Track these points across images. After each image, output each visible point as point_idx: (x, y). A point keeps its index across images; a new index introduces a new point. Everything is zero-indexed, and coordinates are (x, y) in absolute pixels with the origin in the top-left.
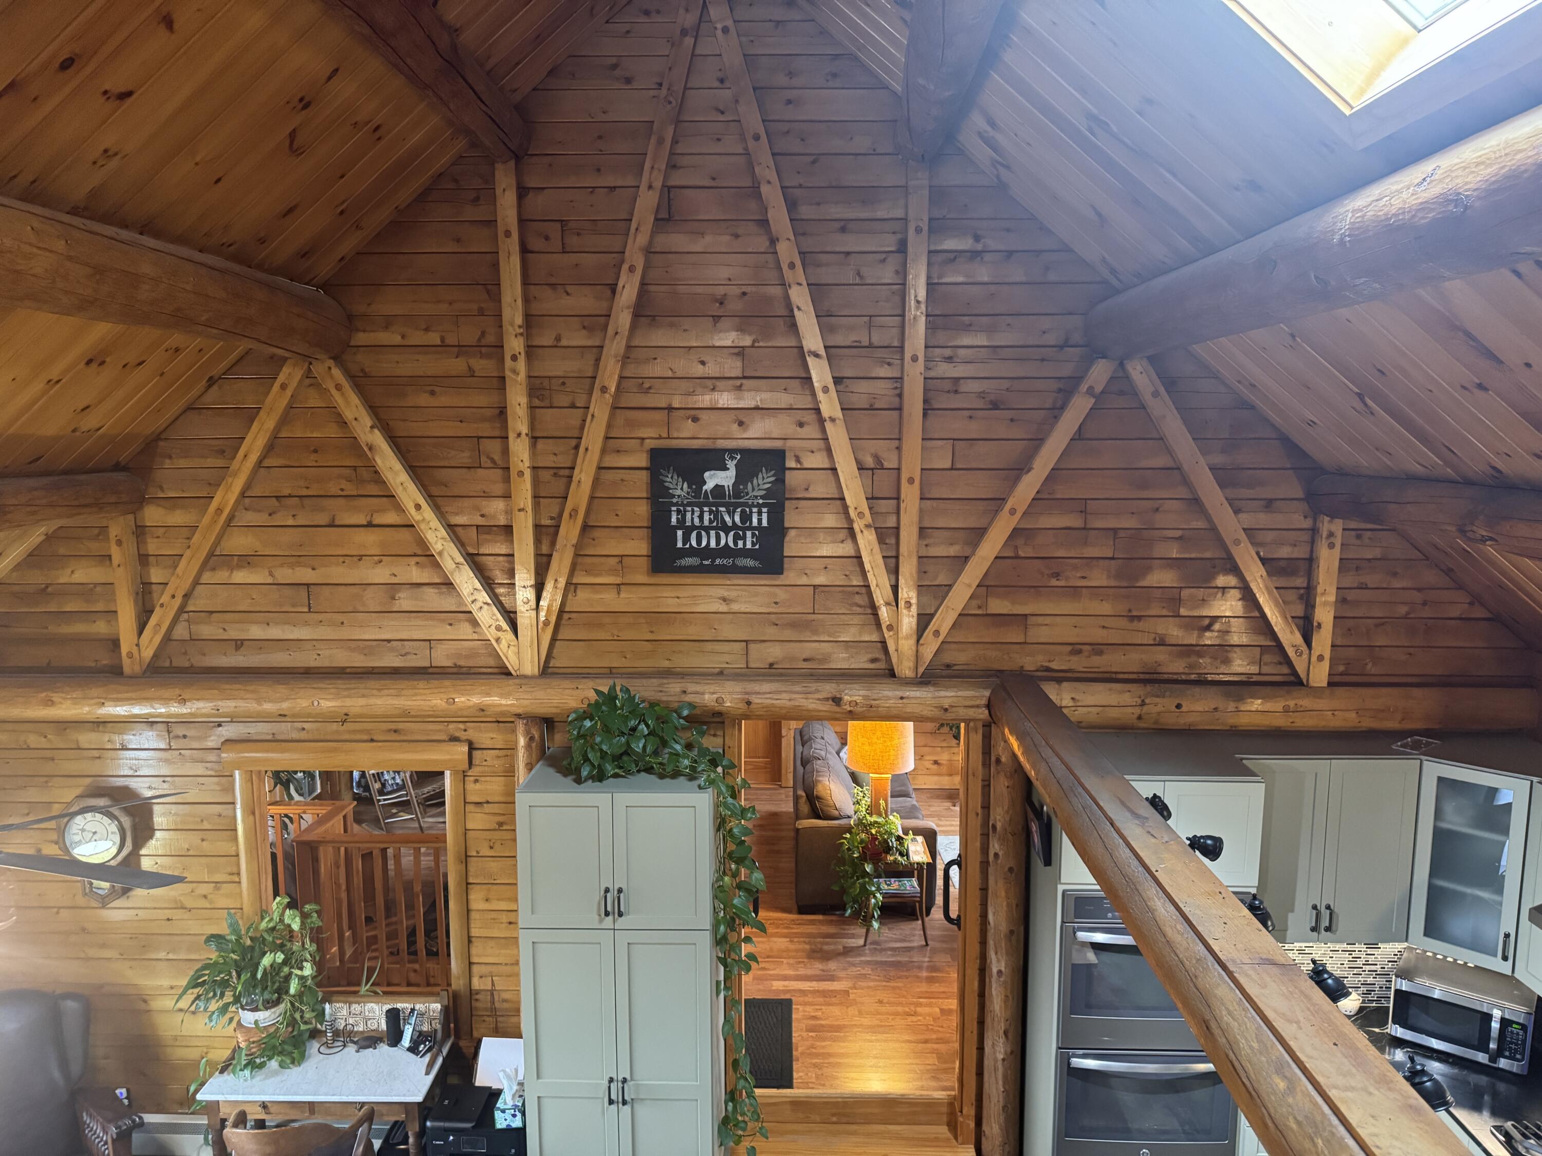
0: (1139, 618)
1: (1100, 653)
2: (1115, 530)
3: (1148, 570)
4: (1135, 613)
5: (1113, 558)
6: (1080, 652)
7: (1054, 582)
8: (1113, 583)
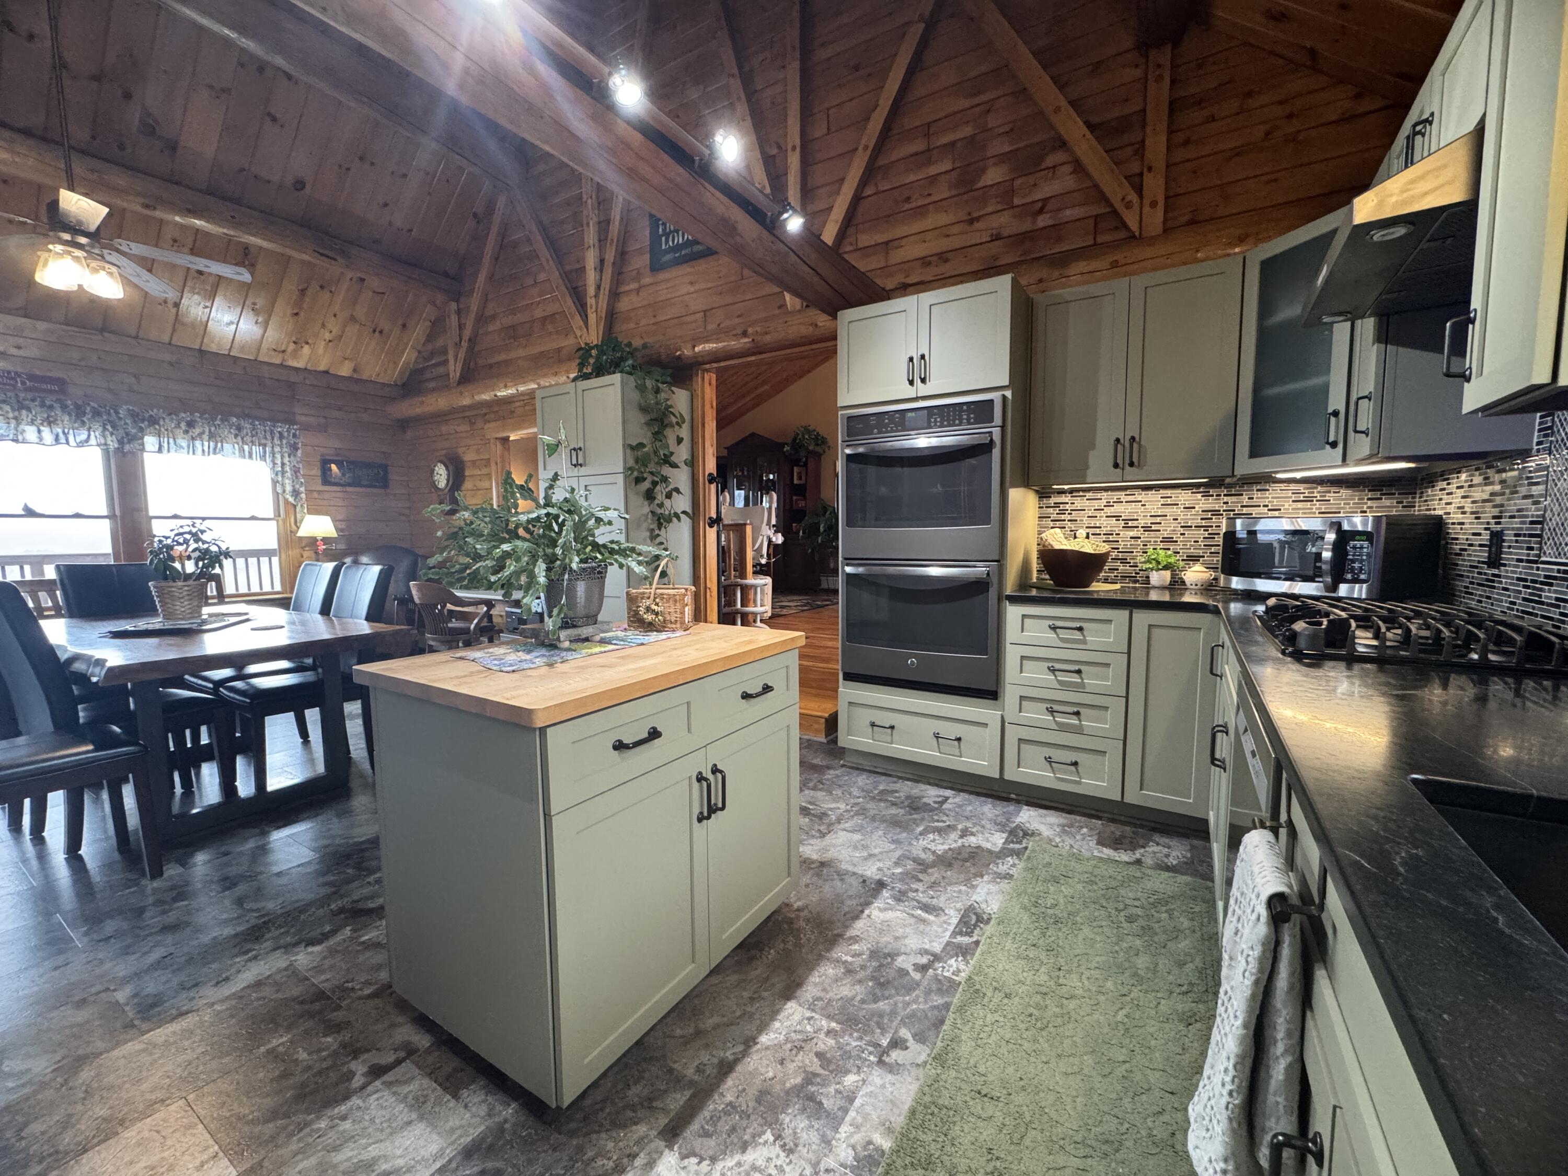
0: (978, 219)
1: (946, 261)
2: (953, 144)
3: (983, 170)
4: (975, 215)
5: (954, 169)
6: (929, 264)
7: (907, 206)
8: (954, 192)
